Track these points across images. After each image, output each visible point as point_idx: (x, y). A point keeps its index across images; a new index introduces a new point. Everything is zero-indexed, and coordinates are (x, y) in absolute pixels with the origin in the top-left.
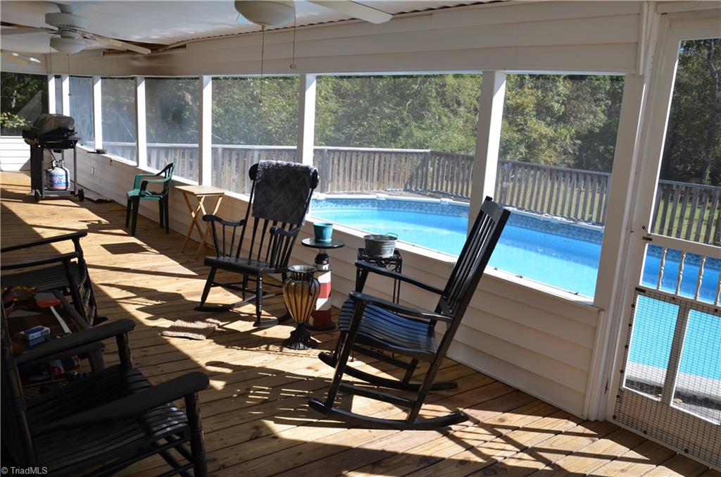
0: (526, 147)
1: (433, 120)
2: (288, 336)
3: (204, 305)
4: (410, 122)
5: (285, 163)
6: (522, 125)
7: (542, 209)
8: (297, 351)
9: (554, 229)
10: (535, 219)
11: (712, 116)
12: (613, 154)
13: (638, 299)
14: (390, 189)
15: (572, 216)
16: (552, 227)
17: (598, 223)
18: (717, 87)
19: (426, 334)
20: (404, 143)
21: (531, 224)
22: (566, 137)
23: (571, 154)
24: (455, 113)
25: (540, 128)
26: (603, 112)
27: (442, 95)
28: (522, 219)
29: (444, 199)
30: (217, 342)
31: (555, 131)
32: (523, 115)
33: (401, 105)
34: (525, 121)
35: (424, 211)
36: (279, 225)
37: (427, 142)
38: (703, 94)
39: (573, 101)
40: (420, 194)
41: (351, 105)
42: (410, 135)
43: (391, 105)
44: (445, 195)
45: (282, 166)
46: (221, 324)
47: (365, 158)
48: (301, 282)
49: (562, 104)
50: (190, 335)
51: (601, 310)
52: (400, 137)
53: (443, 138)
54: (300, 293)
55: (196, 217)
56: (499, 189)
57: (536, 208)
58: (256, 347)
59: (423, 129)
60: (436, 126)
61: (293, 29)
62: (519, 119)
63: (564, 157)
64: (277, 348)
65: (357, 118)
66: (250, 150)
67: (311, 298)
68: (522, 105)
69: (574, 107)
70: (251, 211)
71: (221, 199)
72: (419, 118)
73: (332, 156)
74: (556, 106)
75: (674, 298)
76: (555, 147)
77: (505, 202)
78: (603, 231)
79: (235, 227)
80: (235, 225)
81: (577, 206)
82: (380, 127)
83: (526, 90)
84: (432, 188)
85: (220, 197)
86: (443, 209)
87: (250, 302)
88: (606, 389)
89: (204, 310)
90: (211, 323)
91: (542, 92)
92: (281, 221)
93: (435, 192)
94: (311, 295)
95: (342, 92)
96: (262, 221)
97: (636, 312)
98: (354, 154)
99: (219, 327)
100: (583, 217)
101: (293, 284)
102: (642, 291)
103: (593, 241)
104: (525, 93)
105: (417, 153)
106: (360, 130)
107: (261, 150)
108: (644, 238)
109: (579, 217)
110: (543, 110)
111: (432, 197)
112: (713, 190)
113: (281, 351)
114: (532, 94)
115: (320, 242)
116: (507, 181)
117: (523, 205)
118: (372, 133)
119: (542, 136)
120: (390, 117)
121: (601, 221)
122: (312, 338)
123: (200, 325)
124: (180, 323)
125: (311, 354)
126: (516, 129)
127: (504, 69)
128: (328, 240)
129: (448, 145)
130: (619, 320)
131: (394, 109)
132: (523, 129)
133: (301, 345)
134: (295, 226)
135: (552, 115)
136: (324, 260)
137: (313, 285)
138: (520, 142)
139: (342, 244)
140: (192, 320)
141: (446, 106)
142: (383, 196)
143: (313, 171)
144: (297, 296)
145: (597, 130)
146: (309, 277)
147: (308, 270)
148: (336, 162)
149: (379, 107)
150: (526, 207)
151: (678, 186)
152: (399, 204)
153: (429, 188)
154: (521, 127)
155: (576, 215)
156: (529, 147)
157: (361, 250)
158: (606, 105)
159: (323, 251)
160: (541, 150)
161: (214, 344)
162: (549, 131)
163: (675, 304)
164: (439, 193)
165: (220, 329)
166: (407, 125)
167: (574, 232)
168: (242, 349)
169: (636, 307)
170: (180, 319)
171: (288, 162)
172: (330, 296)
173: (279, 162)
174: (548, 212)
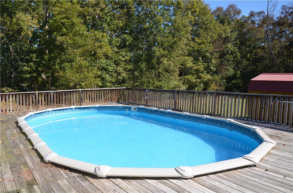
14: (109, 103)
16: (153, 112)
22: (218, 79)
23: (222, 85)
25: (207, 77)
28: (145, 110)
31: (214, 77)
68: (198, 69)
69: (220, 68)
74: (213, 68)
83: (200, 63)
100: (162, 107)
110: (208, 70)
114: (202, 65)
116: (147, 96)
119: (209, 80)
135: (212, 72)
138: (200, 83)
145: (231, 76)
152: (104, 108)
156: (204, 84)
158: (233, 66)
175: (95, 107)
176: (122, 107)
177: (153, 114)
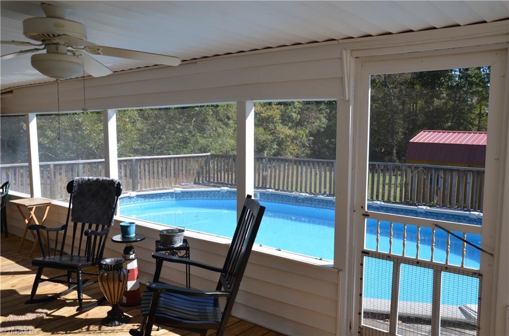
0: (277, 145)
1: (212, 131)
2: (105, 315)
3: (34, 298)
4: (195, 133)
5: (95, 178)
6: (272, 129)
7: (292, 189)
8: (113, 328)
9: (301, 202)
10: (288, 196)
11: (392, 116)
12: (335, 144)
13: (364, 260)
14: (183, 184)
15: (313, 191)
16: (300, 201)
17: (330, 195)
18: (393, 98)
19: (212, 305)
20: (192, 149)
21: (286, 200)
22: (303, 135)
23: (307, 146)
24: (227, 125)
25: (285, 131)
26: (325, 117)
27: (216, 113)
28: (278, 197)
29: (223, 188)
30: (44, 330)
31: (296, 132)
32: (273, 123)
33: (189, 122)
34: (275, 127)
35: (209, 198)
36: (94, 227)
37: (209, 146)
38: (385, 103)
39: (305, 112)
40: (205, 185)
41: (152, 124)
42: (197, 142)
43: (181, 122)
44: (224, 185)
45: (93, 181)
46: (49, 312)
47: (164, 162)
48: (112, 272)
49: (298, 114)
50: (20, 328)
51: (340, 271)
52: (190, 145)
53: (220, 143)
54: (112, 281)
55: (29, 223)
56: (261, 177)
57: (287, 188)
58: (78, 329)
59: (205, 137)
60: (214, 134)
61: (83, 78)
62: (271, 126)
63: (303, 149)
64: (97, 327)
65: (157, 134)
66: (75, 164)
67: (121, 284)
68: (271, 116)
69: (306, 115)
70: (70, 218)
71: (48, 207)
72: (202, 130)
73: (139, 163)
74: (294, 115)
75: (389, 257)
76: (296, 143)
77: (266, 186)
78: (334, 201)
79: (58, 231)
80: (57, 230)
81: (315, 184)
82: (174, 138)
83: (273, 106)
84: (214, 180)
85: (48, 206)
86: (222, 195)
87: (74, 289)
88: (350, 328)
89: (35, 301)
90: (40, 313)
91: (284, 107)
92: (94, 223)
93: (216, 183)
94: (121, 282)
95: (145, 115)
96: (79, 225)
97: (364, 269)
98: (156, 162)
99: (47, 315)
100: (320, 192)
101: (106, 274)
102: (367, 253)
103: (329, 207)
104: (273, 108)
105: (201, 157)
106: (160, 142)
107: (84, 164)
108: (363, 215)
109: (317, 191)
110: (285, 119)
111: (215, 186)
112: (401, 166)
113: (99, 330)
114: (278, 109)
115: (126, 238)
116: (266, 171)
117: (279, 187)
118: (169, 143)
119: (287, 136)
120: (181, 131)
121: (332, 193)
122: (125, 314)
123: (30, 316)
124: (12, 318)
125: (125, 329)
126: (269, 133)
127: (252, 100)
128: (133, 235)
129: (224, 147)
130: (353, 275)
131: (182, 125)
132: (274, 132)
133: (117, 323)
134: (106, 227)
135: (292, 122)
136: (131, 251)
137: (122, 273)
138: (273, 141)
139: (143, 237)
140: (23, 313)
141: (220, 121)
142: (178, 190)
143: (117, 183)
144: (109, 284)
145: (322, 130)
146: (118, 267)
147: (117, 261)
148: (142, 168)
149: (173, 125)
150: (281, 188)
151: (379, 165)
152: (191, 194)
153: (212, 180)
154: (272, 131)
155: (315, 191)
156: (279, 144)
157: (157, 242)
158: (326, 112)
159: (129, 245)
160: (288, 146)
161: (42, 332)
162: (291, 132)
163: (390, 261)
164: (220, 183)
165: (48, 317)
166: (193, 136)
167: (315, 203)
168: (66, 333)
169: (364, 265)
170: (11, 313)
171: (97, 178)
172: (138, 278)
173: (90, 178)
174: (296, 190)
175: (173, 193)
176: (228, 191)
177: (301, 204)
